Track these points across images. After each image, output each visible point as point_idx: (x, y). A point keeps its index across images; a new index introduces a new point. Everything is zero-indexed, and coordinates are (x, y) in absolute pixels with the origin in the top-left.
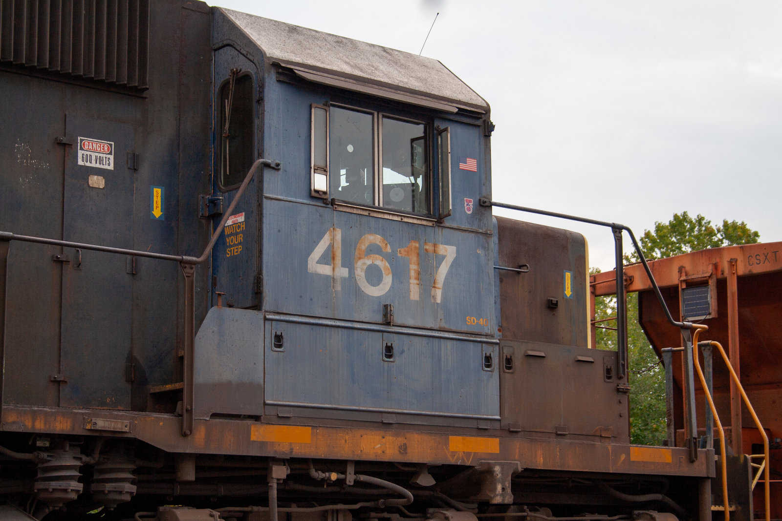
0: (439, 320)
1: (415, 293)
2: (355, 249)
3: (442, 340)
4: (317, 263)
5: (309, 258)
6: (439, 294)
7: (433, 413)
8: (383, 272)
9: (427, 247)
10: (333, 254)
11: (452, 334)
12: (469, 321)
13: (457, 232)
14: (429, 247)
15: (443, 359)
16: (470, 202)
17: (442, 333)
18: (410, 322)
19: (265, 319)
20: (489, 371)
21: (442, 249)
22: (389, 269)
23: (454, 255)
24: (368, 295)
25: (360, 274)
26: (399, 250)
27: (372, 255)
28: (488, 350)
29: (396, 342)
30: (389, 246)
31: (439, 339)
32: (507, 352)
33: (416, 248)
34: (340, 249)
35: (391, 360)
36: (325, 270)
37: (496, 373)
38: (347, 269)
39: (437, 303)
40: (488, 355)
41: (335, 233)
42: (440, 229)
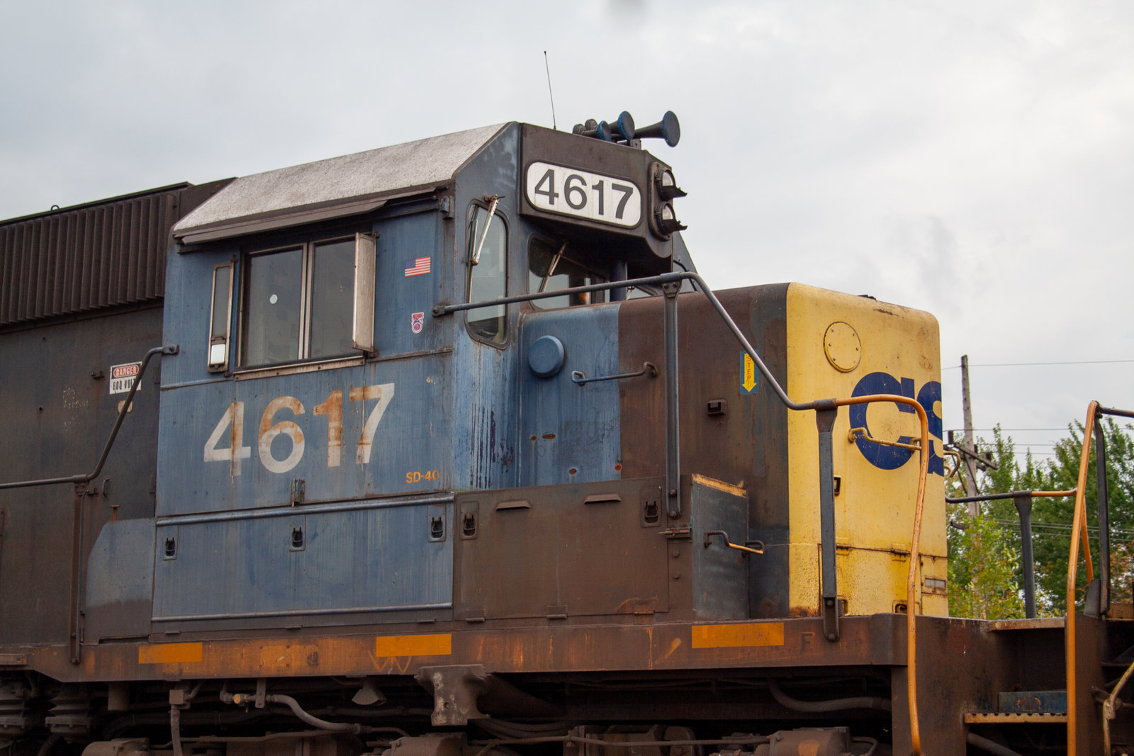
0: (366, 486)
1: (334, 456)
2: (260, 423)
3: (369, 512)
4: (214, 449)
5: (206, 446)
6: (366, 453)
7: (352, 609)
8: (294, 441)
9: (353, 394)
10: (234, 434)
11: (384, 500)
12: (410, 478)
13: (397, 363)
14: (357, 394)
15: (369, 536)
16: (420, 316)
17: (369, 502)
18: (327, 497)
19: (158, 526)
20: (437, 542)
21: (373, 392)
22: (301, 435)
23: (392, 394)
24: (273, 474)
25: (265, 449)
26: (315, 409)
27: (280, 423)
28: (437, 512)
29: (307, 526)
30: (302, 406)
31: (365, 511)
32: (465, 510)
33: (338, 399)
34: (242, 426)
35: (300, 548)
36: (224, 454)
37: (449, 544)
38: (249, 448)
39: (364, 464)
40: (436, 519)
41: (236, 408)
42: (373, 366)
